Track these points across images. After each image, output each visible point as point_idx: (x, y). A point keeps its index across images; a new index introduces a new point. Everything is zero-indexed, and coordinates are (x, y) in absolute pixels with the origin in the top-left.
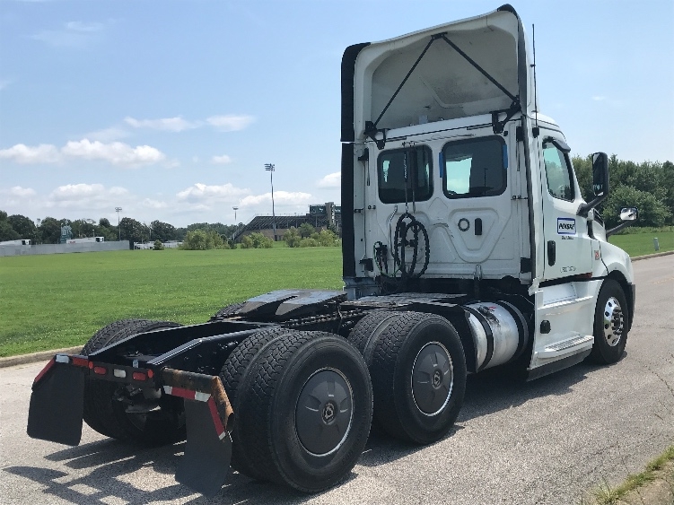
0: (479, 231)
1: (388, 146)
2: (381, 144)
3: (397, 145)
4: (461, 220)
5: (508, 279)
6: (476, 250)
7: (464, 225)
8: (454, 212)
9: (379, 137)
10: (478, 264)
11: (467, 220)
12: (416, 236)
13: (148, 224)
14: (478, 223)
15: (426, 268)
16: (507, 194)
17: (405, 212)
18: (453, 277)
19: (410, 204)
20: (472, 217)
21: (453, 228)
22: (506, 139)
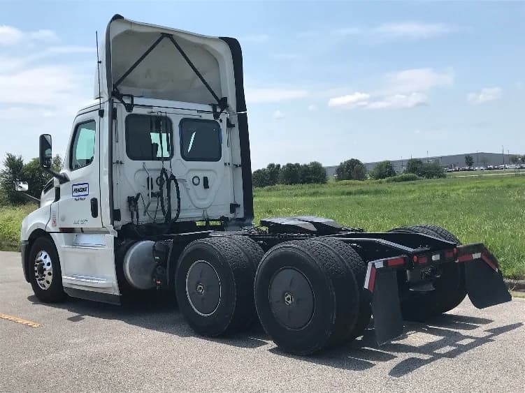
0: (206, 185)
1: (136, 111)
2: (129, 107)
3: (144, 111)
4: (194, 177)
6: (204, 199)
7: (196, 181)
8: (190, 171)
9: (128, 101)
10: (204, 210)
11: (198, 178)
12: (161, 189)
14: (206, 179)
15: (179, 213)
16: (221, 162)
20: (201, 176)
21: (189, 183)
22: (220, 124)
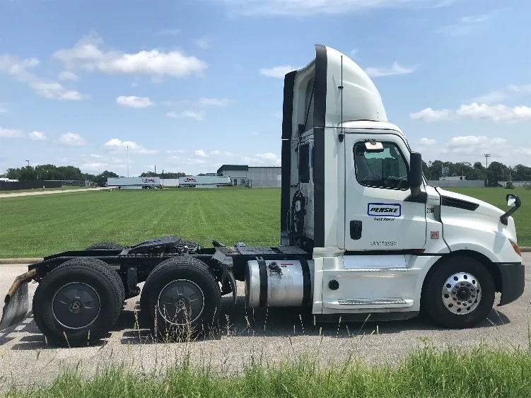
13: (513, 167)
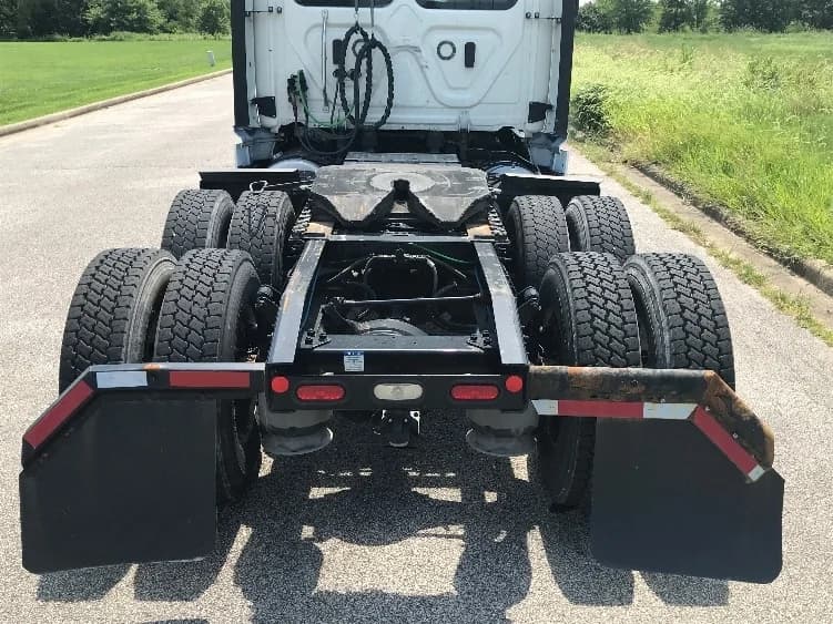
0: (470, 61)
4: (441, 44)
5: (507, 132)
6: (464, 89)
7: (446, 51)
8: (432, 29)
10: (465, 109)
11: (452, 44)
14: (470, 49)
15: (388, 112)
16: (518, 9)
17: (354, 22)
18: (422, 128)
19: (364, 11)
20: (460, 39)
21: (428, 54)
